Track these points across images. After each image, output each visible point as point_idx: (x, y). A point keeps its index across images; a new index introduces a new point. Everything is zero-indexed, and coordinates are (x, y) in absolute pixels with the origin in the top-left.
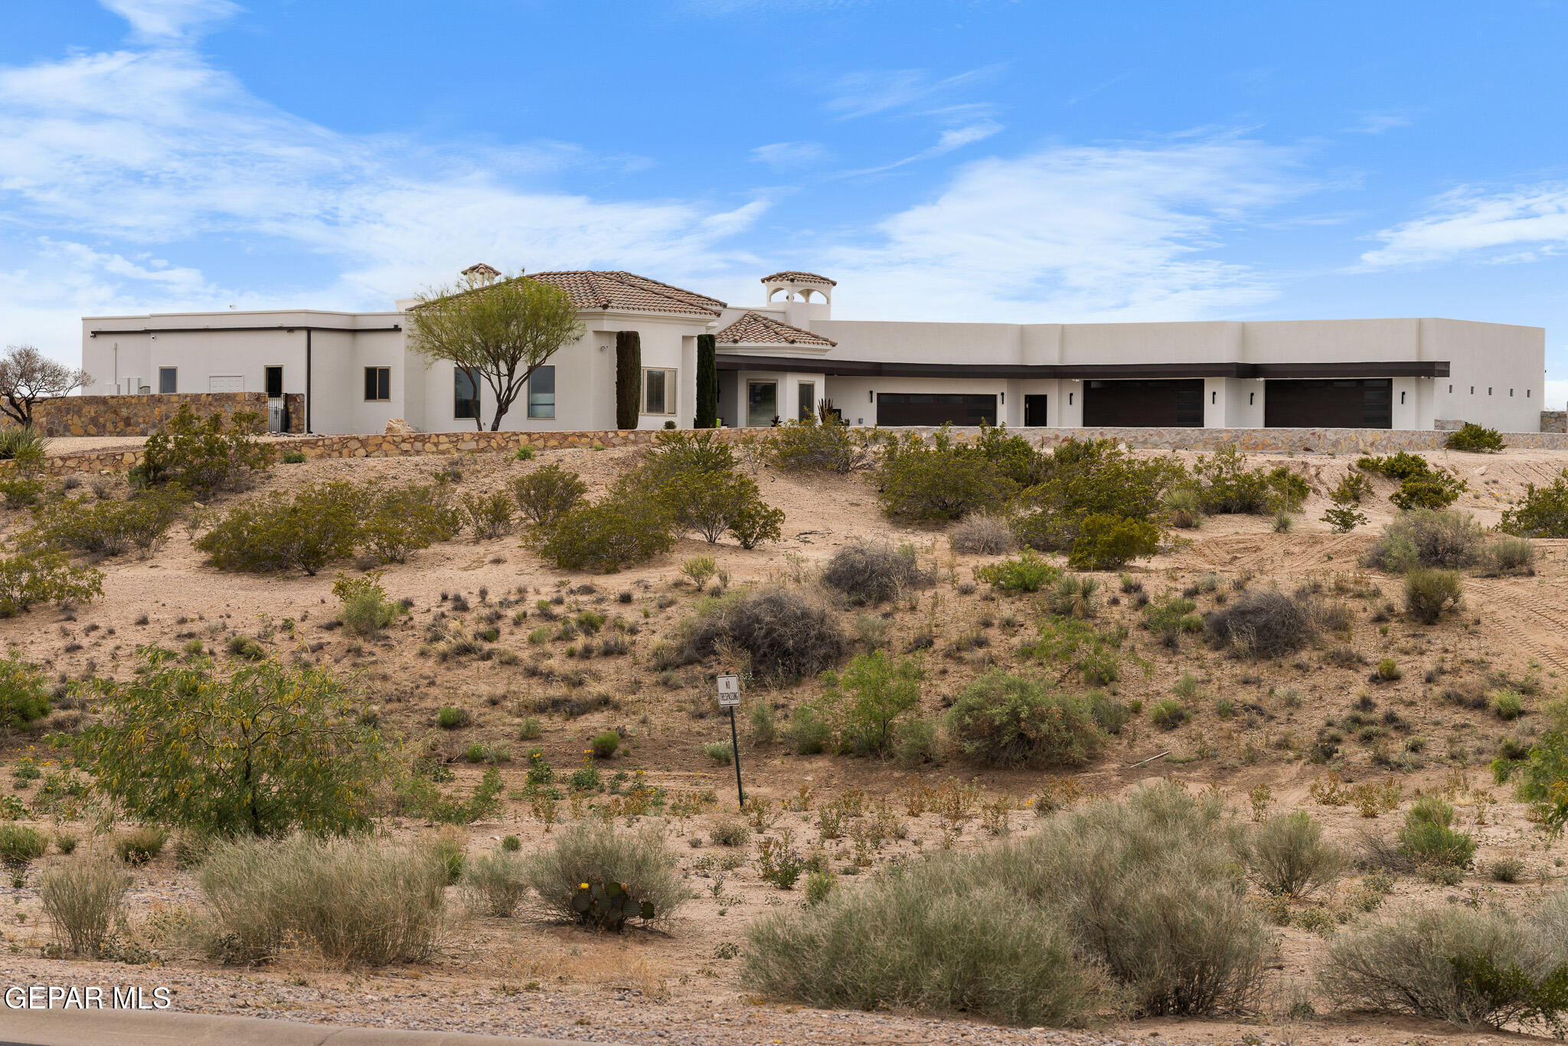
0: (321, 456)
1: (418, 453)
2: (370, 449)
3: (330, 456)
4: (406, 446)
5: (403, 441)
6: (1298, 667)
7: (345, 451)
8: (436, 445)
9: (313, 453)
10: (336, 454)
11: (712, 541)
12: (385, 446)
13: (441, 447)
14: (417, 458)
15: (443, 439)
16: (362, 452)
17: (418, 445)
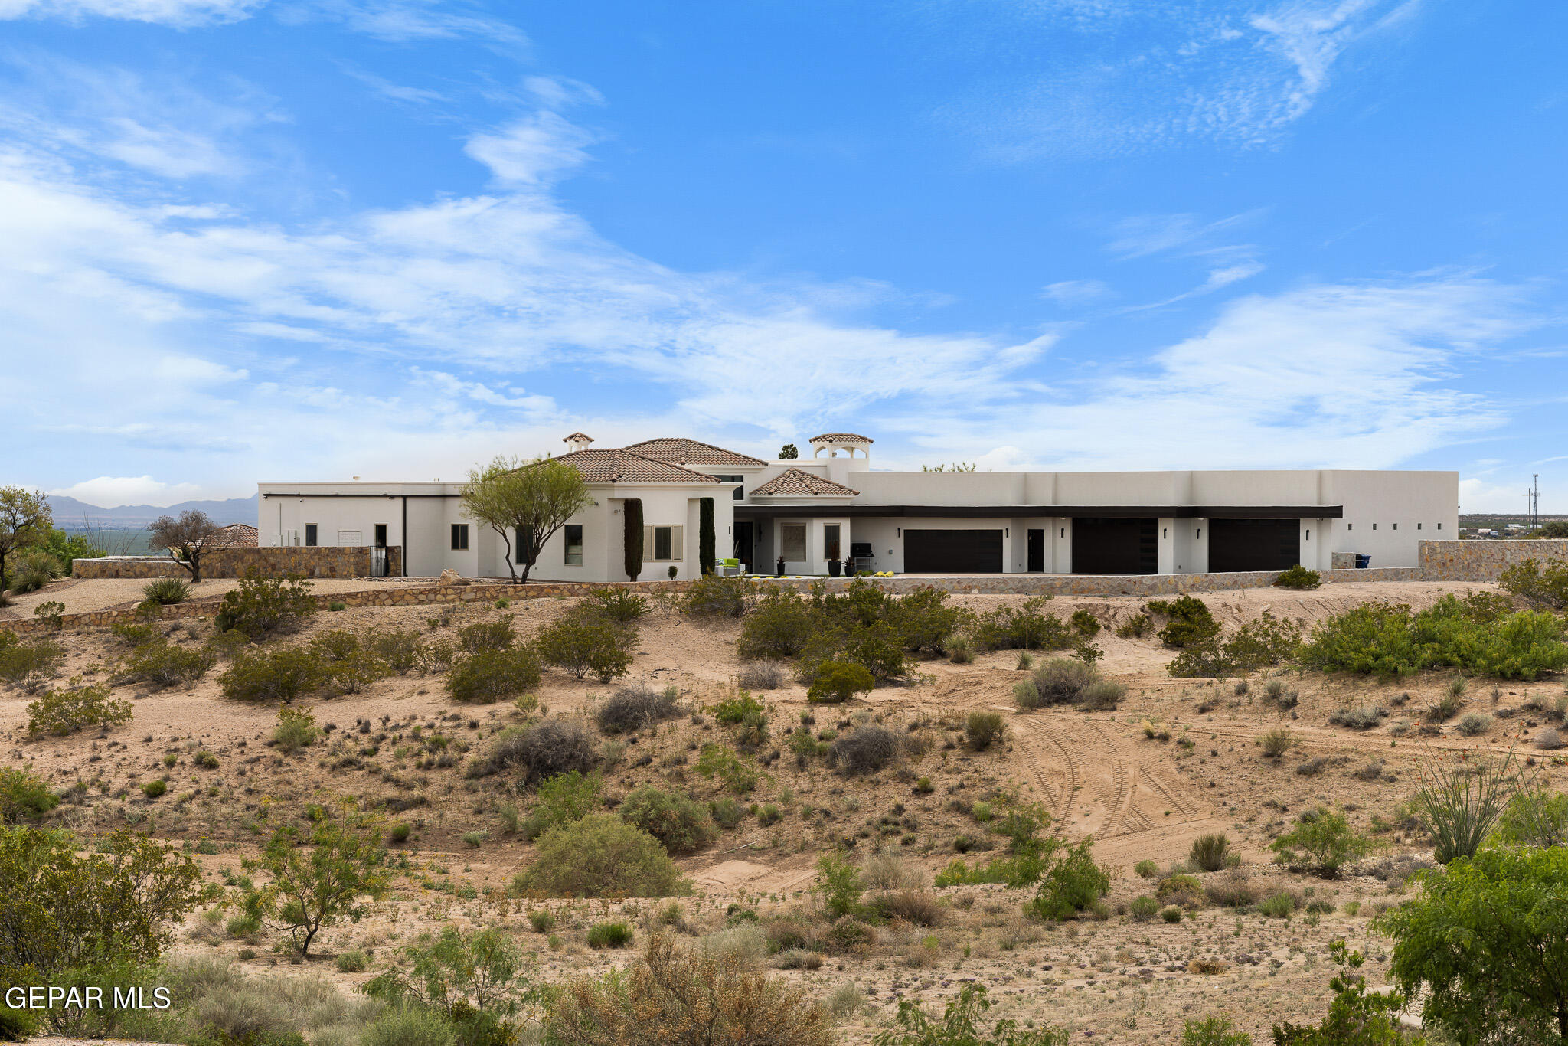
0: (360, 605)
1: (431, 602)
2: (395, 599)
3: (366, 605)
4: (422, 597)
5: (420, 593)
6: (872, 782)
7: (377, 601)
8: (445, 596)
9: (354, 602)
10: (371, 603)
11: (580, 677)
12: (407, 597)
13: (449, 597)
14: (418, 607)
15: (450, 591)
16: (390, 601)
17: (431, 596)
